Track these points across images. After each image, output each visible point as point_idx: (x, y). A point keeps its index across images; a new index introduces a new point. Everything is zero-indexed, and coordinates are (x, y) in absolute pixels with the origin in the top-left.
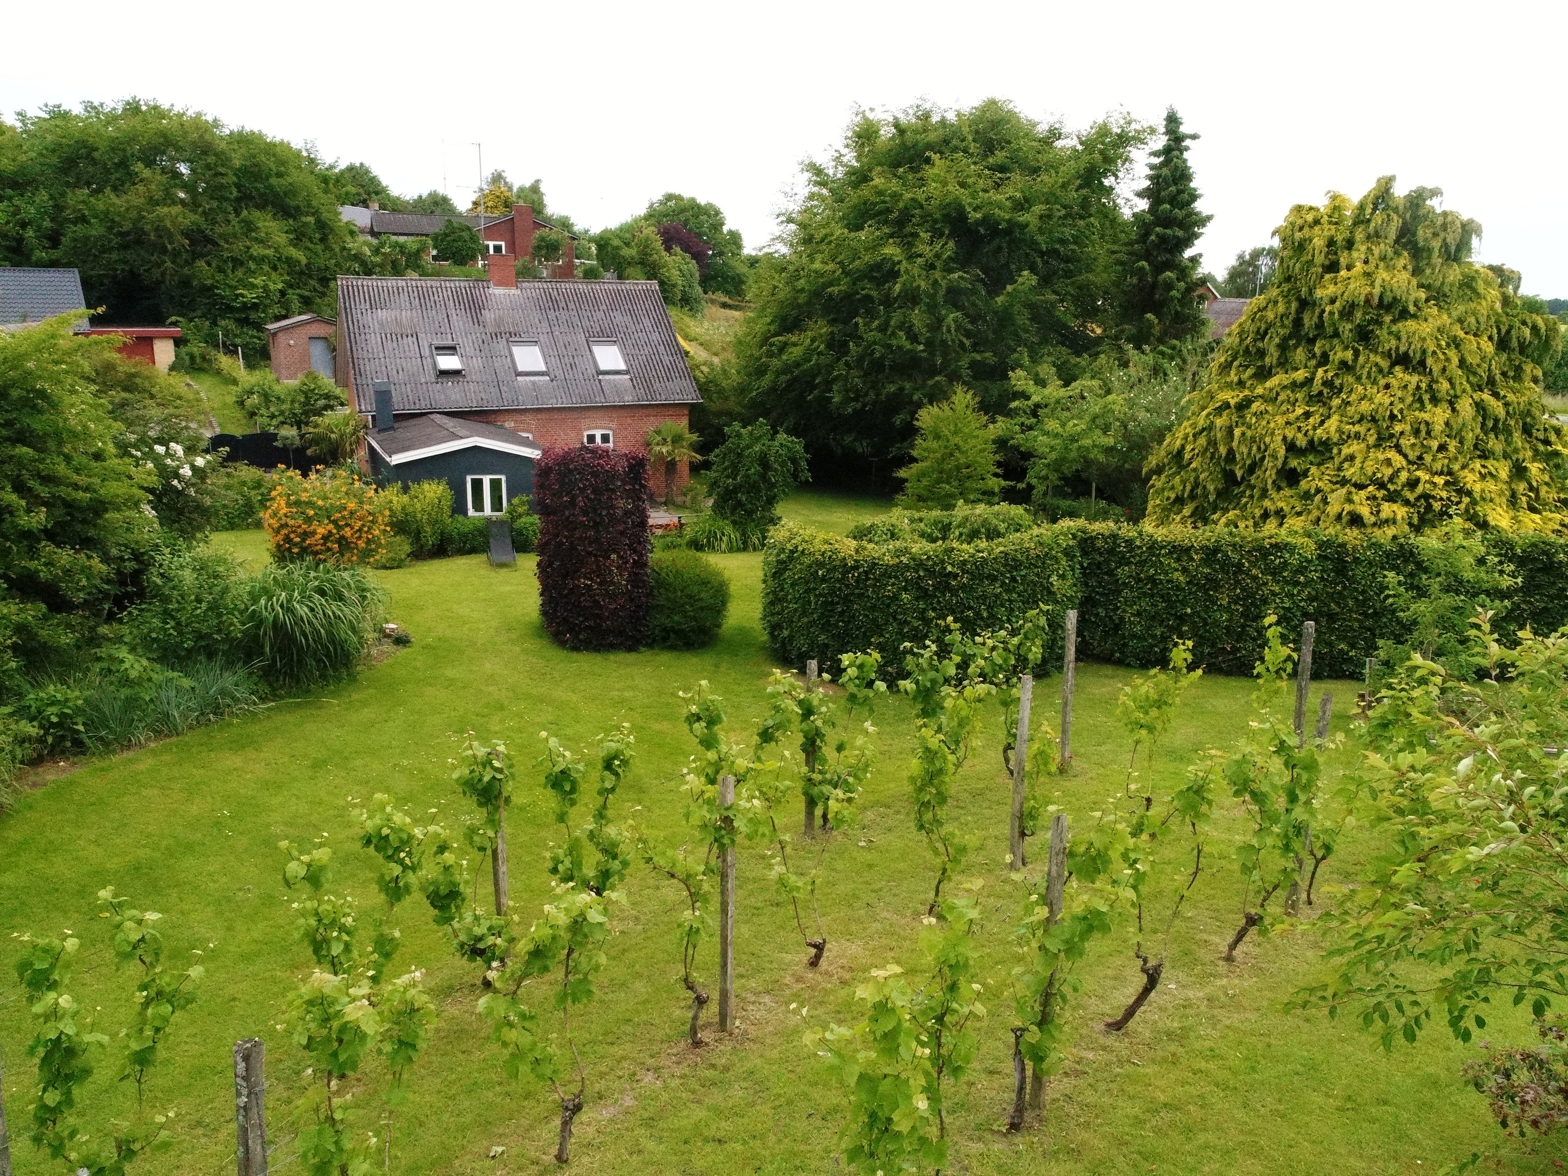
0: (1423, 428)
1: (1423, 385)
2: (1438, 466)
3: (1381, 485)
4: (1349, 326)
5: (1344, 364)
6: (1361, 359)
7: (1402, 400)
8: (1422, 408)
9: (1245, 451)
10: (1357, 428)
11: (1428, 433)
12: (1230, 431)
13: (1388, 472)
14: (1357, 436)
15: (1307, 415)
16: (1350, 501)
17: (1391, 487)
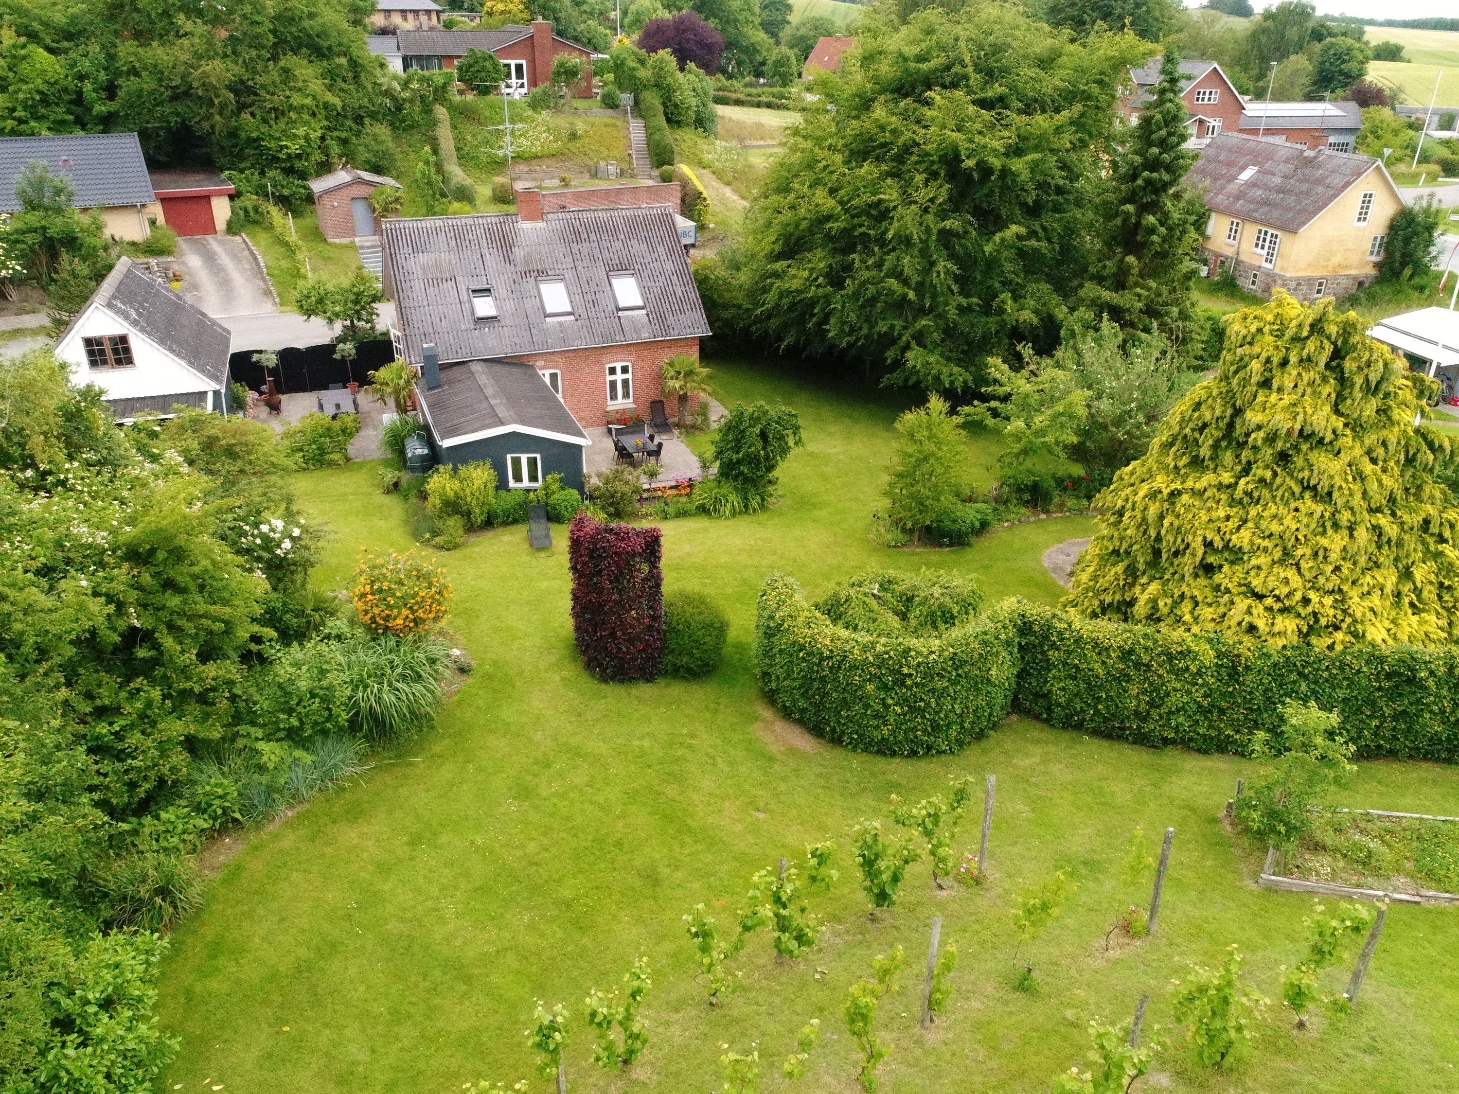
0: (1321, 553)
1: (1327, 515)
2: (1330, 586)
3: (1278, 599)
4: (1270, 451)
5: (1262, 480)
6: (1279, 480)
7: (1307, 526)
8: (1324, 533)
9: (1172, 540)
10: (1266, 543)
11: (1325, 558)
12: (1161, 517)
13: (1285, 590)
14: (1265, 550)
15: (1228, 518)
16: (1249, 612)
17: (1287, 603)
